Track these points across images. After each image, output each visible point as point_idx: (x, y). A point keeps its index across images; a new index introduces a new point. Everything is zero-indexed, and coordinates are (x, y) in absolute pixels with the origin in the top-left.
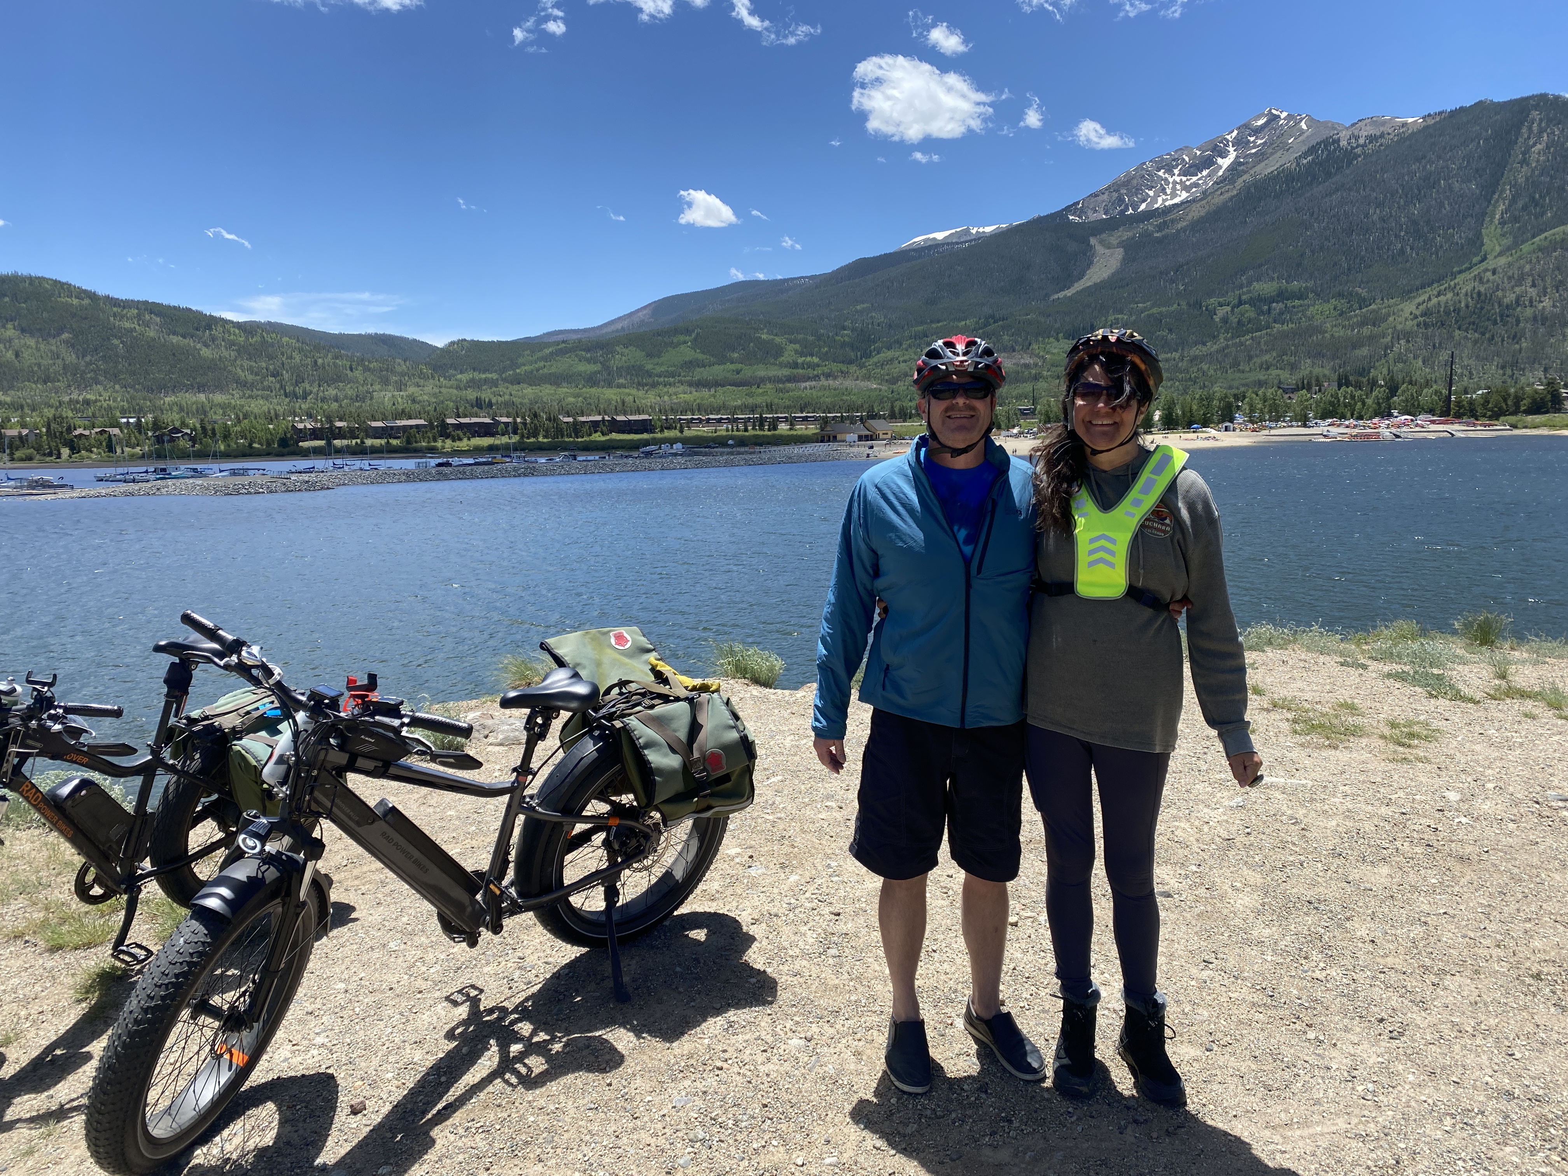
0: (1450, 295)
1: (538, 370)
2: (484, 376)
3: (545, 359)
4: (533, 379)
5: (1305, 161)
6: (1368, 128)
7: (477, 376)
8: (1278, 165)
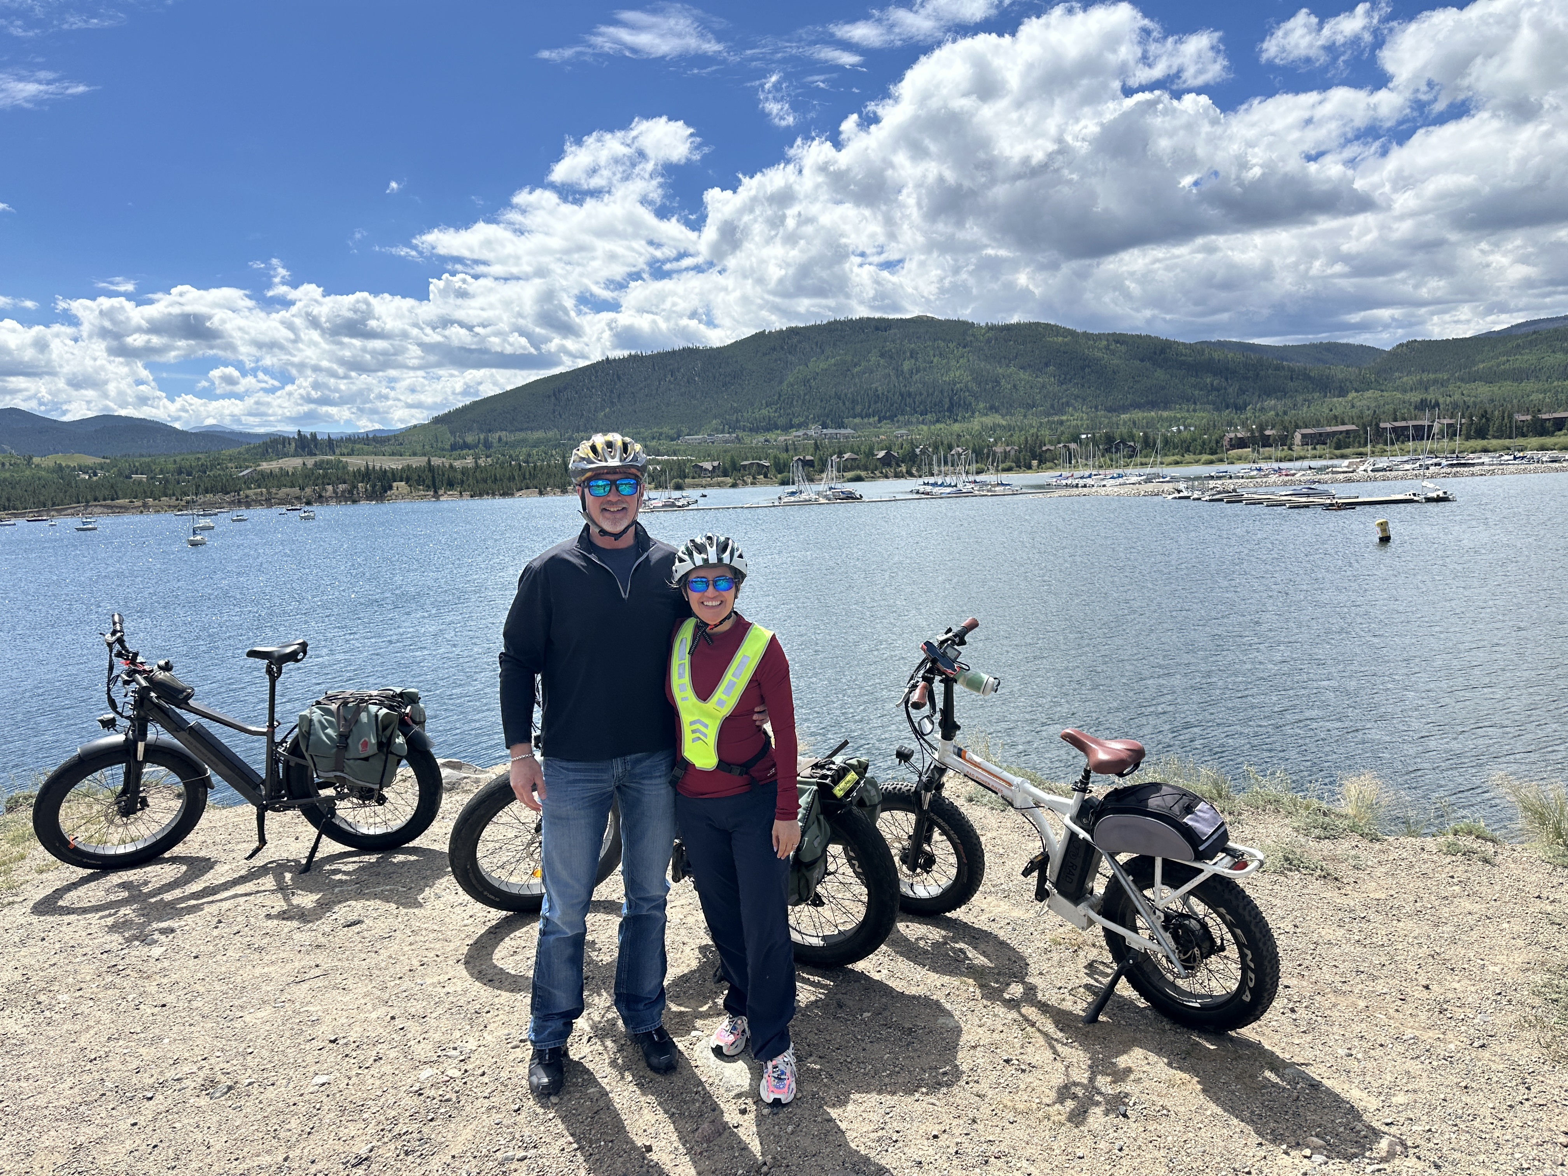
1: (1498, 365)
2: (1432, 376)
3: (1508, 353)
4: (1490, 378)
7: (1425, 377)
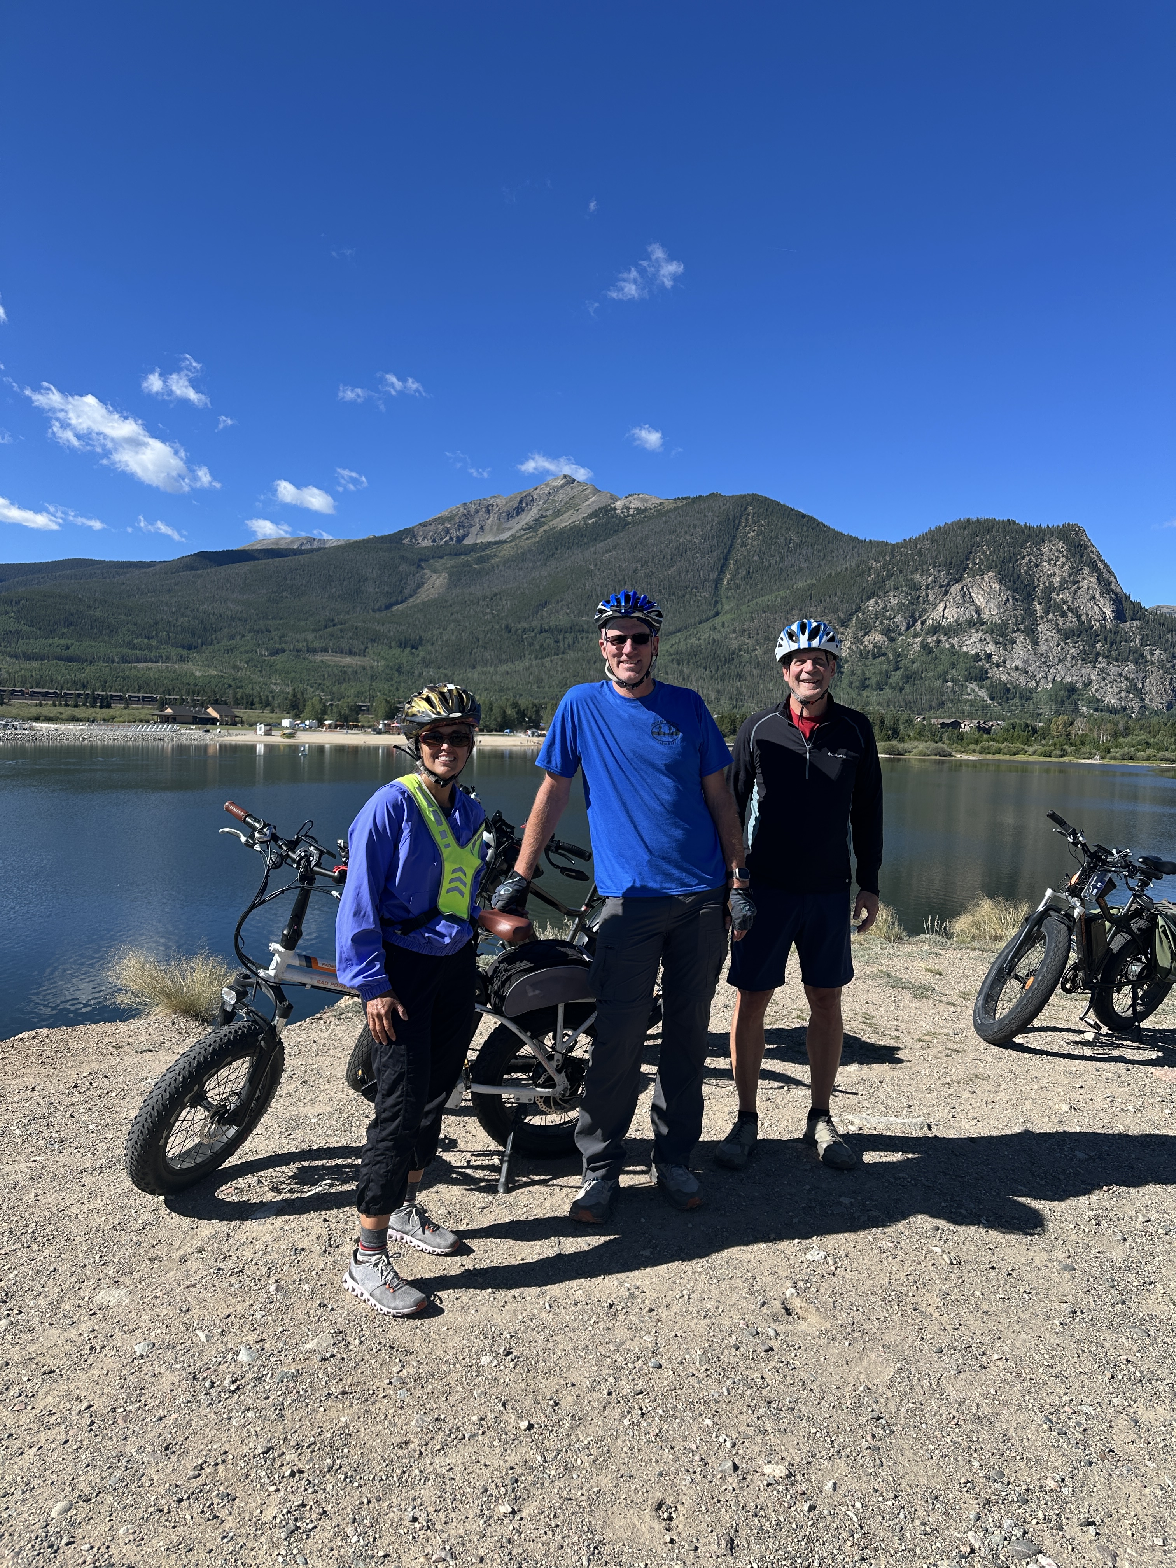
0: (694, 640)
5: (590, 522)
6: (636, 502)
8: (570, 522)
